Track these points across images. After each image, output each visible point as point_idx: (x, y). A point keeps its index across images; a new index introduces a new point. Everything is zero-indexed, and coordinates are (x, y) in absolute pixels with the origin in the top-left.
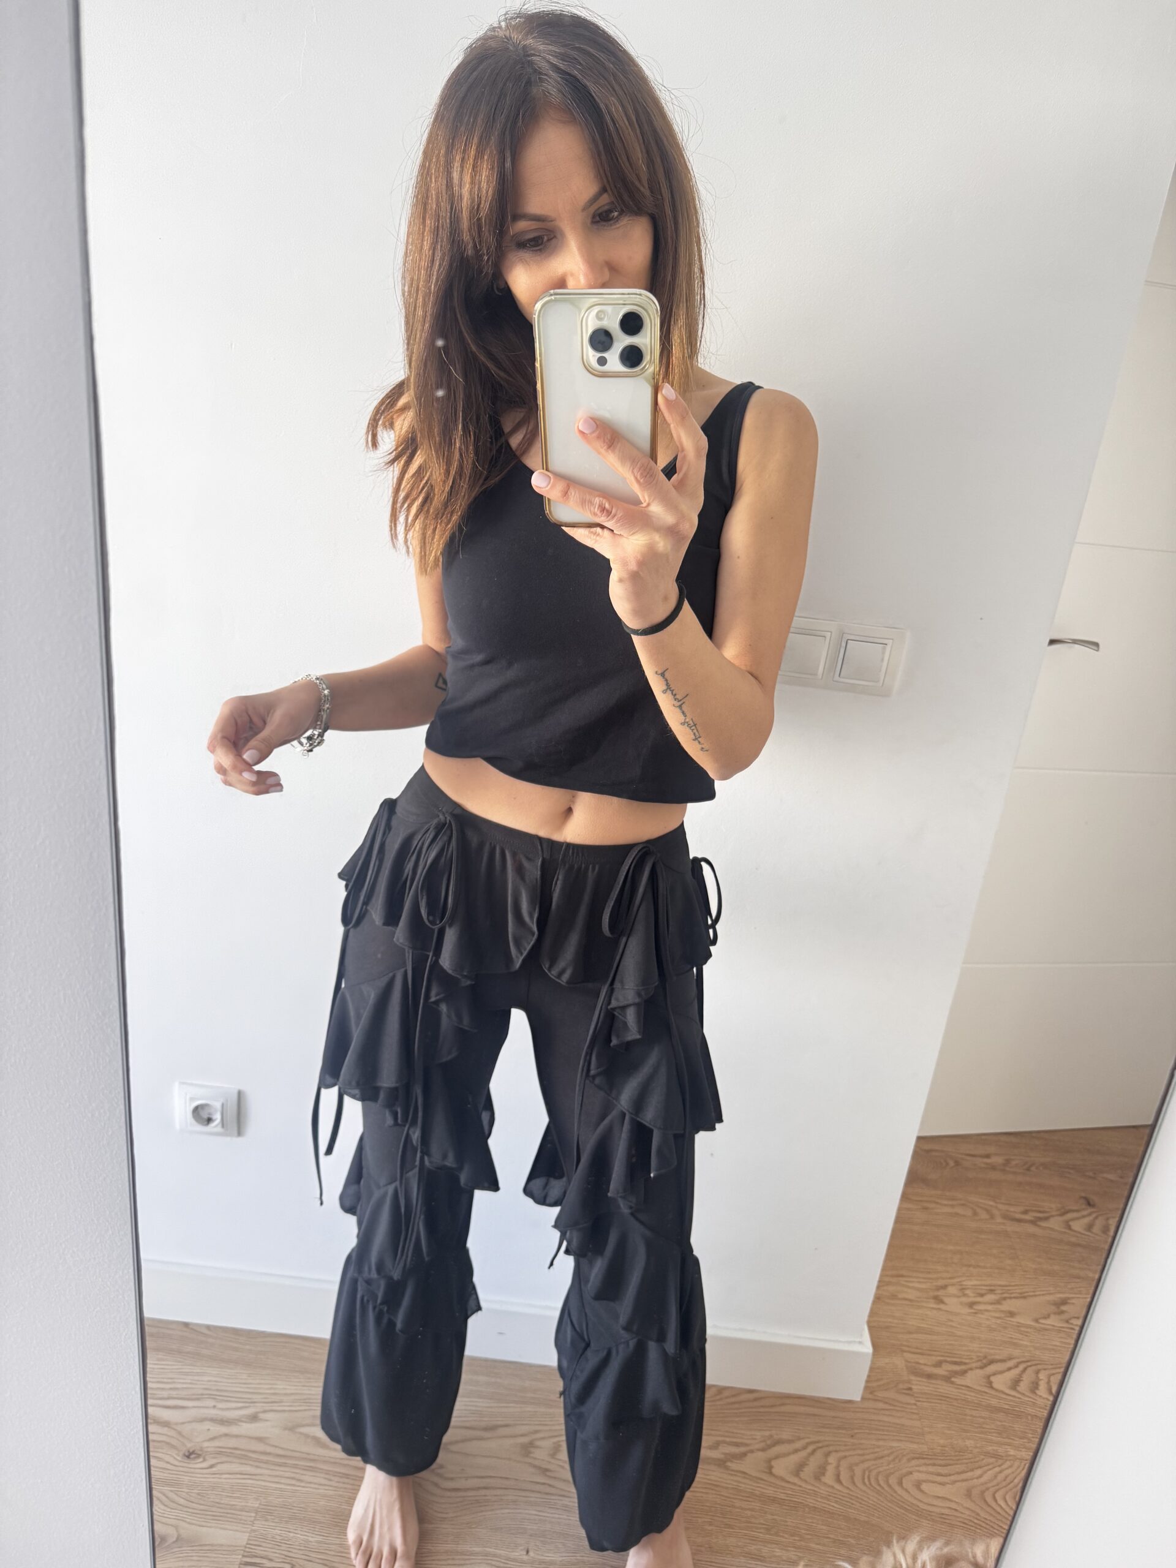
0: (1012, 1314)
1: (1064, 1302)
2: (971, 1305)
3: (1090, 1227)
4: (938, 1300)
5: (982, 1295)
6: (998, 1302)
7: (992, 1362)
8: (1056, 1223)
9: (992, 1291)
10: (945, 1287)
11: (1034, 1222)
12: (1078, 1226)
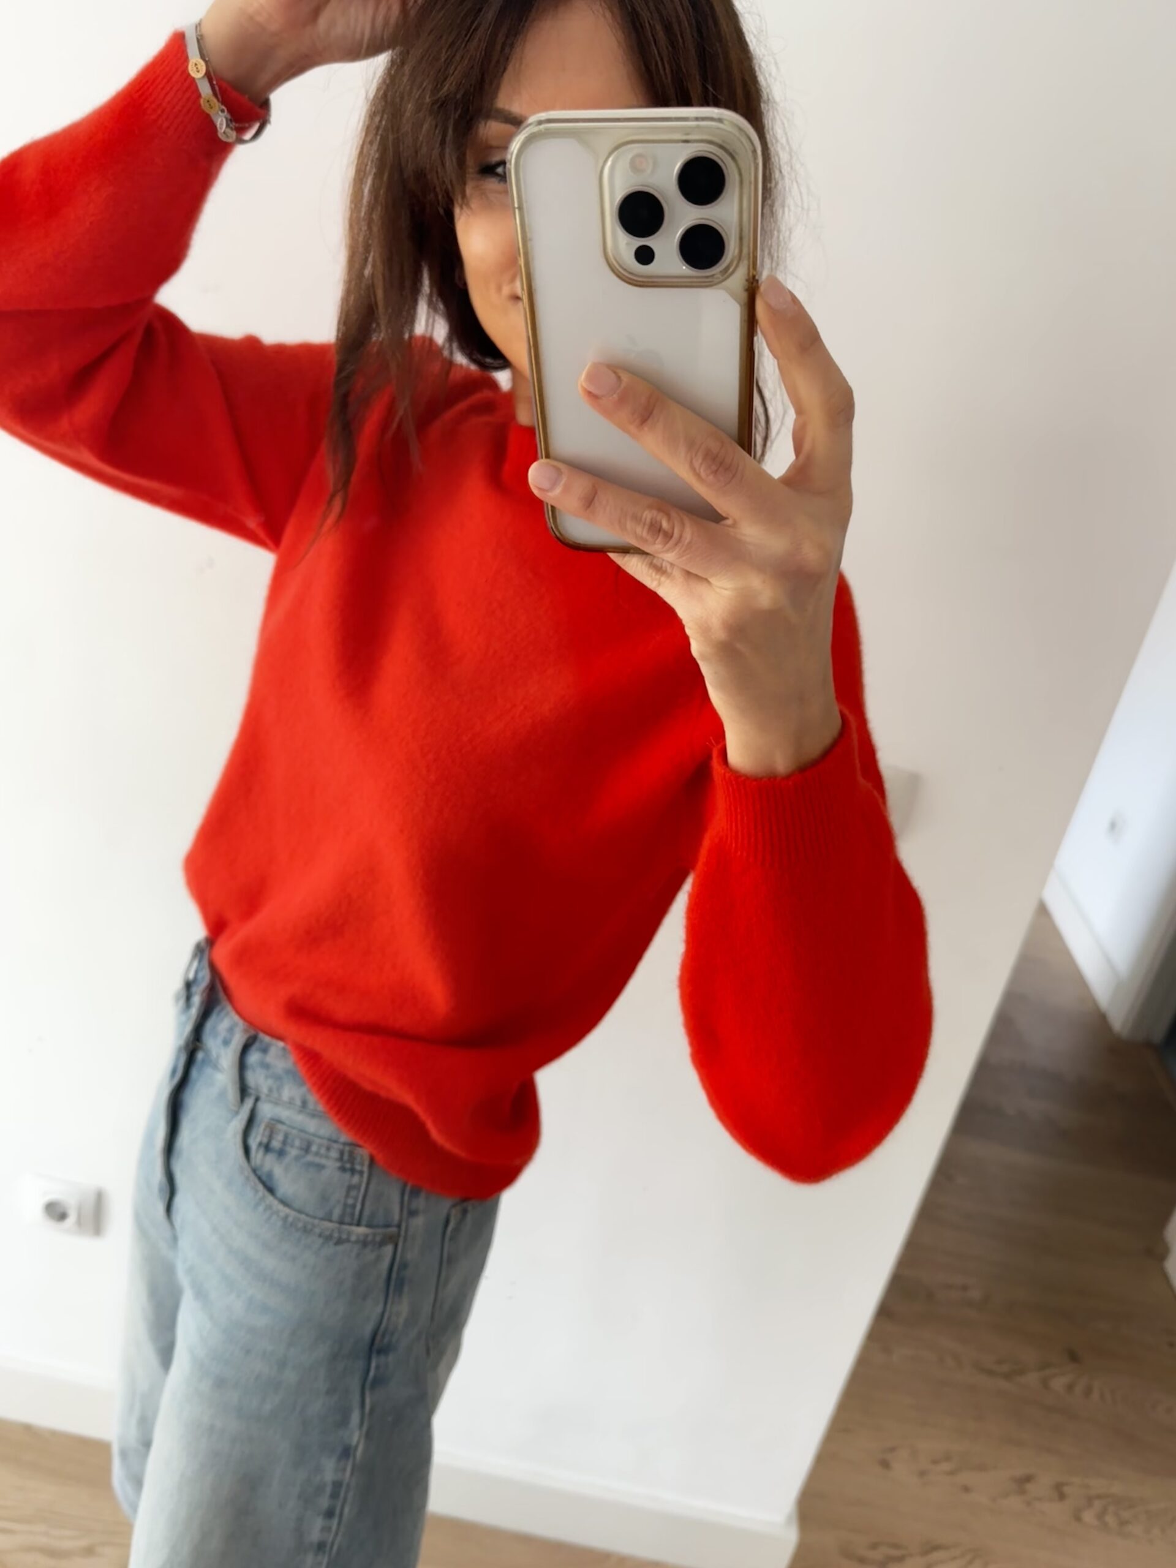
0: (966, 1489)
1: (1028, 1479)
2: (922, 1473)
3: (1070, 1387)
4: (885, 1464)
5: (935, 1462)
6: (952, 1473)
7: (936, 1548)
8: (1032, 1379)
9: (948, 1458)
10: (893, 1449)
11: (1007, 1376)
12: (1059, 1383)
